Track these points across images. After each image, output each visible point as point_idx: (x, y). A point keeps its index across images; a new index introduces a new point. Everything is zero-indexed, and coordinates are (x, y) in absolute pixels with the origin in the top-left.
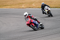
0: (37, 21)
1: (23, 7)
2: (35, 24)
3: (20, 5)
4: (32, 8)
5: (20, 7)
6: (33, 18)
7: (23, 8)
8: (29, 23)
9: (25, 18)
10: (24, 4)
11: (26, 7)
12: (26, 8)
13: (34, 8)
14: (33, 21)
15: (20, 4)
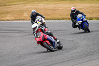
0: (53, 36)
1: (8, 18)
2: (51, 42)
3: (3, 15)
4: (23, 20)
5: (3, 19)
6: (47, 33)
7: (8, 20)
8: (41, 40)
9: (34, 32)
10: (10, 14)
11: (13, 18)
12: (13, 20)
13: (26, 20)
14: (48, 37)
15: (4, 13)
